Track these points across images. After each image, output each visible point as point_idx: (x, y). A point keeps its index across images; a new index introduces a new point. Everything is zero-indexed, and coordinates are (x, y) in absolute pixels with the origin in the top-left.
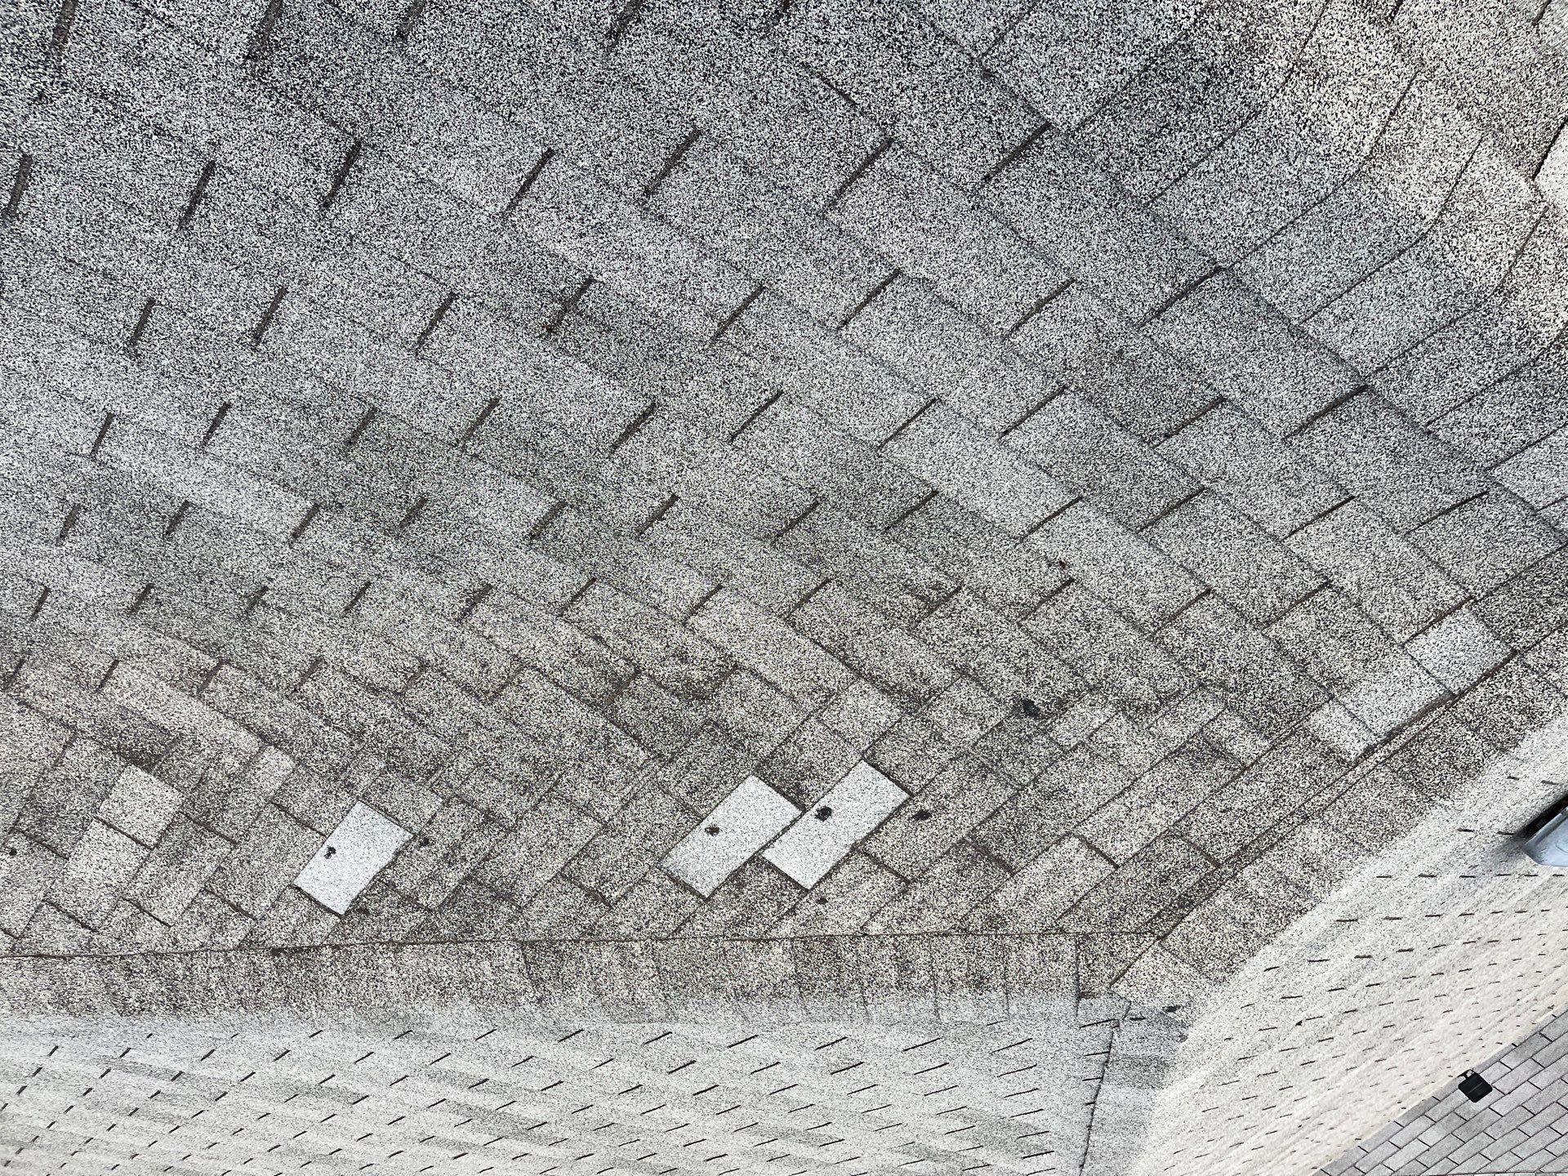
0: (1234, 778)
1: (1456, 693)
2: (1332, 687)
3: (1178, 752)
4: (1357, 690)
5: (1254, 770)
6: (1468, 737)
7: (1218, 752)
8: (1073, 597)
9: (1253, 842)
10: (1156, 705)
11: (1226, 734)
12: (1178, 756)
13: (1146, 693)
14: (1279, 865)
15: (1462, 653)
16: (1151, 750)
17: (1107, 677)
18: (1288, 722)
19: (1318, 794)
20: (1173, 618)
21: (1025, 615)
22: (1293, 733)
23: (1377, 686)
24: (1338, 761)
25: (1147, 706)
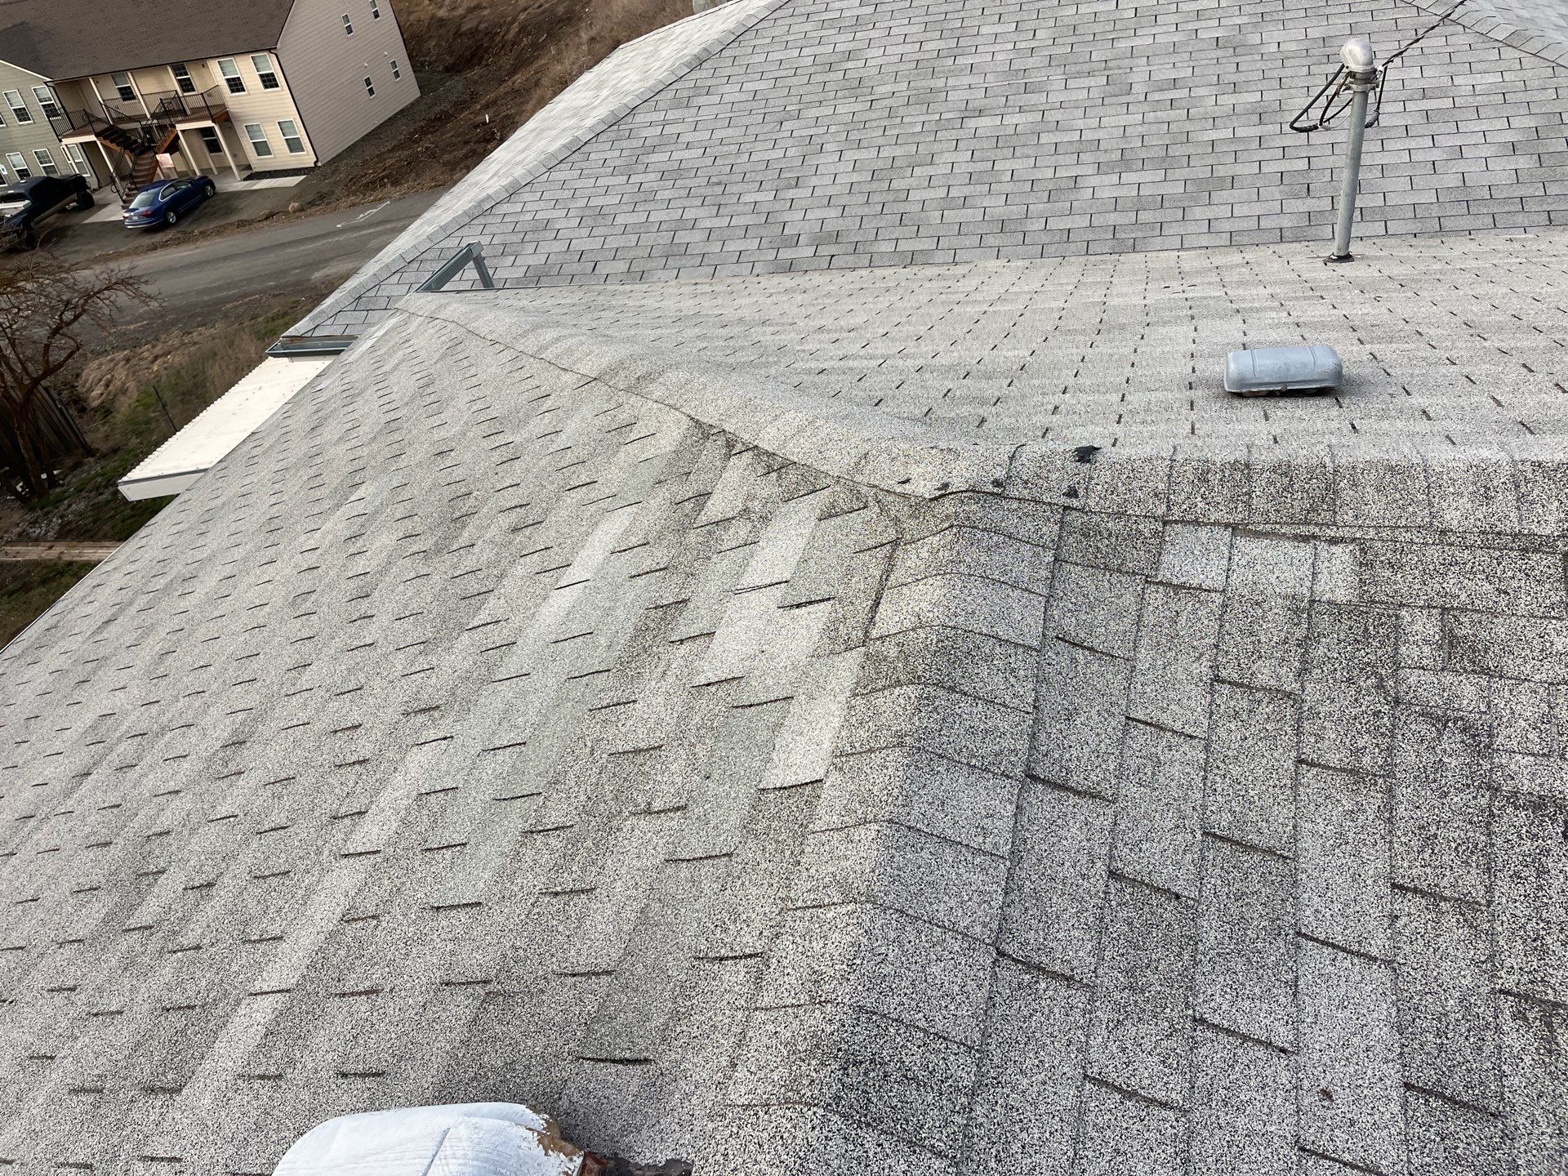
0: (1464, 610)
1: (1230, 529)
2: (1304, 608)
3: (1485, 671)
4: (1289, 590)
5: (1439, 601)
6: (1258, 493)
7: (1450, 641)
8: (1412, 871)
9: (1512, 549)
10: (1455, 723)
11: (1426, 649)
12: (1489, 669)
13: (1451, 741)
14: (1512, 514)
15: (1196, 552)
16: (1507, 694)
17: (1468, 786)
18: (1366, 613)
19: (1412, 542)
20: (1353, 772)
21: (1474, 905)
22: (1374, 602)
23: (1273, 580)
24: (1366, 553)
25: (1464, 730)
